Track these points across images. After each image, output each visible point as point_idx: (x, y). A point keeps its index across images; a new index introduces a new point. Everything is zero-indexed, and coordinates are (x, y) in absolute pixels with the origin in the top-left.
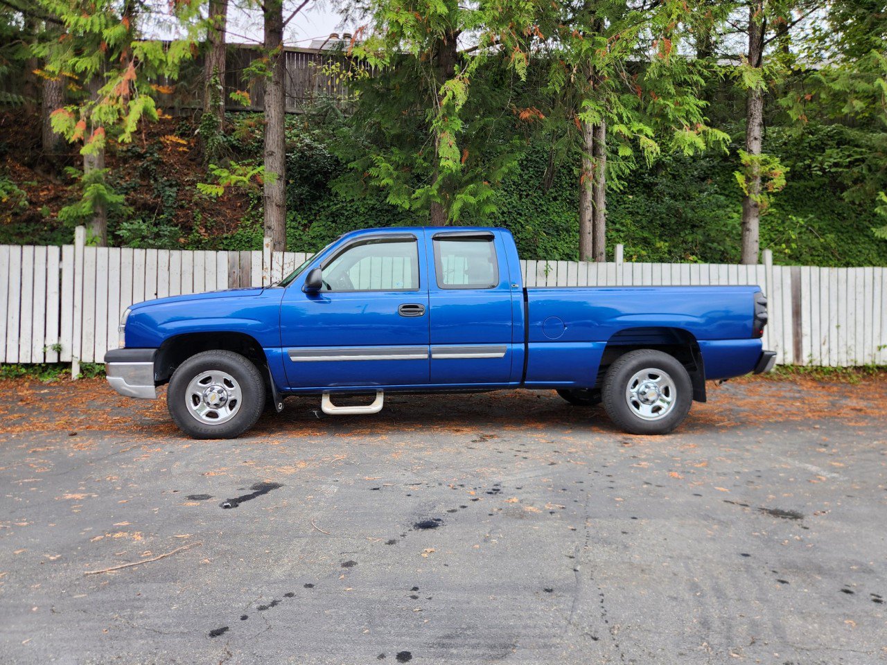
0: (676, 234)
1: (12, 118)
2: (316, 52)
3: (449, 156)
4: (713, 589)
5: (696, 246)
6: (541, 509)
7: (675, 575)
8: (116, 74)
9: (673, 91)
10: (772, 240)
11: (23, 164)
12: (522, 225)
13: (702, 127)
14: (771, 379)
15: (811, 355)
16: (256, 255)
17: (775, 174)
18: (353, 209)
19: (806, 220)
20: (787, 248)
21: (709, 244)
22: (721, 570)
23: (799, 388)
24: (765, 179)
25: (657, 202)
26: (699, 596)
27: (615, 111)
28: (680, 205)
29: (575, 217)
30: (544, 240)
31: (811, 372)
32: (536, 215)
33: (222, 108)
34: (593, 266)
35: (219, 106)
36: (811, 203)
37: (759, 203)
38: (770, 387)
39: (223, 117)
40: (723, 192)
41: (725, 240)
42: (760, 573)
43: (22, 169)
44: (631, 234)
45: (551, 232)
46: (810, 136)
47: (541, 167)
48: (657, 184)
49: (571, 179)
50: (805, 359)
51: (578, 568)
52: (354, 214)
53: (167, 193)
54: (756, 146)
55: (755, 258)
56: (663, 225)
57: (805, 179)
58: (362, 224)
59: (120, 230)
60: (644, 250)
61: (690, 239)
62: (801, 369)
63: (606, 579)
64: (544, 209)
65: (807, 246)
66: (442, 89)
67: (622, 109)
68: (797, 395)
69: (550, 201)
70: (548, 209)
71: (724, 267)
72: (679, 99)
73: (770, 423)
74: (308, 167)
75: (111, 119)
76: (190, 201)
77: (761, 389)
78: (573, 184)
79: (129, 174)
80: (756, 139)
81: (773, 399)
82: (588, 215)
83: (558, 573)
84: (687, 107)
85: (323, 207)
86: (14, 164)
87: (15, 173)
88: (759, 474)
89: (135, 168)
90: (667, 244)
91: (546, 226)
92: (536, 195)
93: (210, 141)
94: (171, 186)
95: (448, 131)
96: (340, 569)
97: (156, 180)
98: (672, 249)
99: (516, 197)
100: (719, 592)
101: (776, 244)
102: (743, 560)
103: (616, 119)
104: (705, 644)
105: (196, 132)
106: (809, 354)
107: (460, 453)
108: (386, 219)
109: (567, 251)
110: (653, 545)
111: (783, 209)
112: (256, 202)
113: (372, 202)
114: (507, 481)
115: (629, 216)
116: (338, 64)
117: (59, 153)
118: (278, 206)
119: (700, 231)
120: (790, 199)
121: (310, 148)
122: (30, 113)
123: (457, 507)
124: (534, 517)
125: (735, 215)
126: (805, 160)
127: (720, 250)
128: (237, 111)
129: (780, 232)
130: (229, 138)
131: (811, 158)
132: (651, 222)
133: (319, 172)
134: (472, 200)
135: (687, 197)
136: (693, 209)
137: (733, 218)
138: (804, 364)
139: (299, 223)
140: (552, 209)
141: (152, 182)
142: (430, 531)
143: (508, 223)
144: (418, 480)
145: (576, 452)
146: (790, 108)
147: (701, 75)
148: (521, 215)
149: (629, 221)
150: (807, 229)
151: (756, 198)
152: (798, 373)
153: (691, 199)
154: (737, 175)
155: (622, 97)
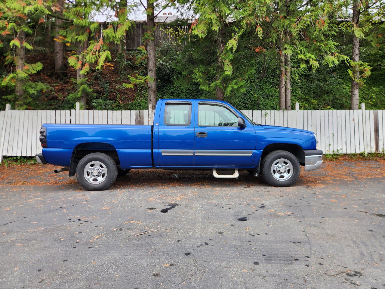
0: (320, 96)
1: (42, 57)
2: (162, 24)
3: (228, 70)
4: (362, 242)
5: (329, 102)
6: (284, 214)
7: (346, 238)
8: (93, 41)
9: (323, 39)
10: (364, 98)
11: (48, 76)
12: (252, 95)
13: (337, 54)
14: (366, 159)
15: (383, 148)
16: (146, 112)
17: (366, 70)
18: (180, 90)
19: (379, 89)
20: (371, 101)
21: (336, 101)
22: (363, 236)
23: (379, 163)
24: (361, 72)
25: (311, 82)
26: (357, 245)
27: (299, 49)
28: (322, 84)
29: (275, 90)
30: (262, 101)
31: (383, 156)
32: (258, 90)
33: (125, 50)
34: (286, 112)
35: (124, 49)
36: (381, 81)
37: (359, 83)
38: (366, 163)
39: (126, 53)
40: (341, 77)
41: (343, 99)
42: (378, 237)
43: (47, 78)
44: (300, 97)
45: (265, 97)
46: (380, 51)
47: (260, 69)
48: (311, 75)
49: (272, 73)
50: (381, 150)
51: (307, 235)
52: (181, 92)
53: (106, 86)
54: (357, 58)
55: (357, 107)
56: (314, 93)
57: (378, 70)
58: (184, 96)
59: (93, 103)
60: (306, 104)
61: (327, 99)
62: (379, 154)
63: (319, 239)
64: (262, 87)
65: (380, 100)
66: (228, 44)
67: (301, 48)
68: (378, 166)
69: (264, 84)
70: (263, 87)
71: (343, 111)
72: (326, 43)
73: (368, 179)
74: (161, 73)
75: (93, 61)
76: (115, 89)
77: (362, 164)
78: (273, 76)
79: (90, 78)
80: (357, 55)
81: (368, 168)
82: (283, 90)
83: (301, 237)
84: (330, 46)
85: (168, 90)
86: (44, 76)
87: (45, 79)
88: (369, 200)
89: (92, 76)
90: (317, 101)
91: (263, 94)
92: (257, 81)
93: (121, 63)
94: (106, 83)
95: (227, 59)
96: (218, 234)
97: (100, 81)
98: (319, 103)
99: (249, 82)
100: (364, 244)
101: (365, 100)
102: (371, 233)
103: (299, 52)
104: (363, 260)
105: (115, 60)
106: (382, 148)
107: (241, 192)
108: (194, 94)
109: (272, 105)
110: (334, 227)
111: (368, 84)
112: (141, 88)
113: (188, 87)
114: (267, 203)
115: (299, 89)
116: (172, 29)
117: (62, 71)
118: (154, 91)
119: (331, 95)
120: (372, 80)
121: (162, 65)
122: (49, 55)
123: (251, 213)
124: (282, 217)
125: (347, 87)
126: (378, 62)
127: (341, 103)
128: (131, 50)
129: (367, 94)
130: (129, 62)
131: (380, 61)
132: (309, 91)
133: (166, 75)
134: (236, 87)
135: (325, 80)
136: (327, 85)
137: (346, 89)
138: (380, 153)
139: (159, 96)
140: (265, 87)
141: (99, 81)
142: (244, 222)
143: (246, 94)
144: (230, 202)
145: (289, 192)
146: (372, 41)
147: (335, 31)
148: (251, 90)
149: (299, 91)
150: (380, 93)
151: (357, 81)
152: (377, 156)
153: (326, 81)
154: (349, 71)
155: (300, 42)
